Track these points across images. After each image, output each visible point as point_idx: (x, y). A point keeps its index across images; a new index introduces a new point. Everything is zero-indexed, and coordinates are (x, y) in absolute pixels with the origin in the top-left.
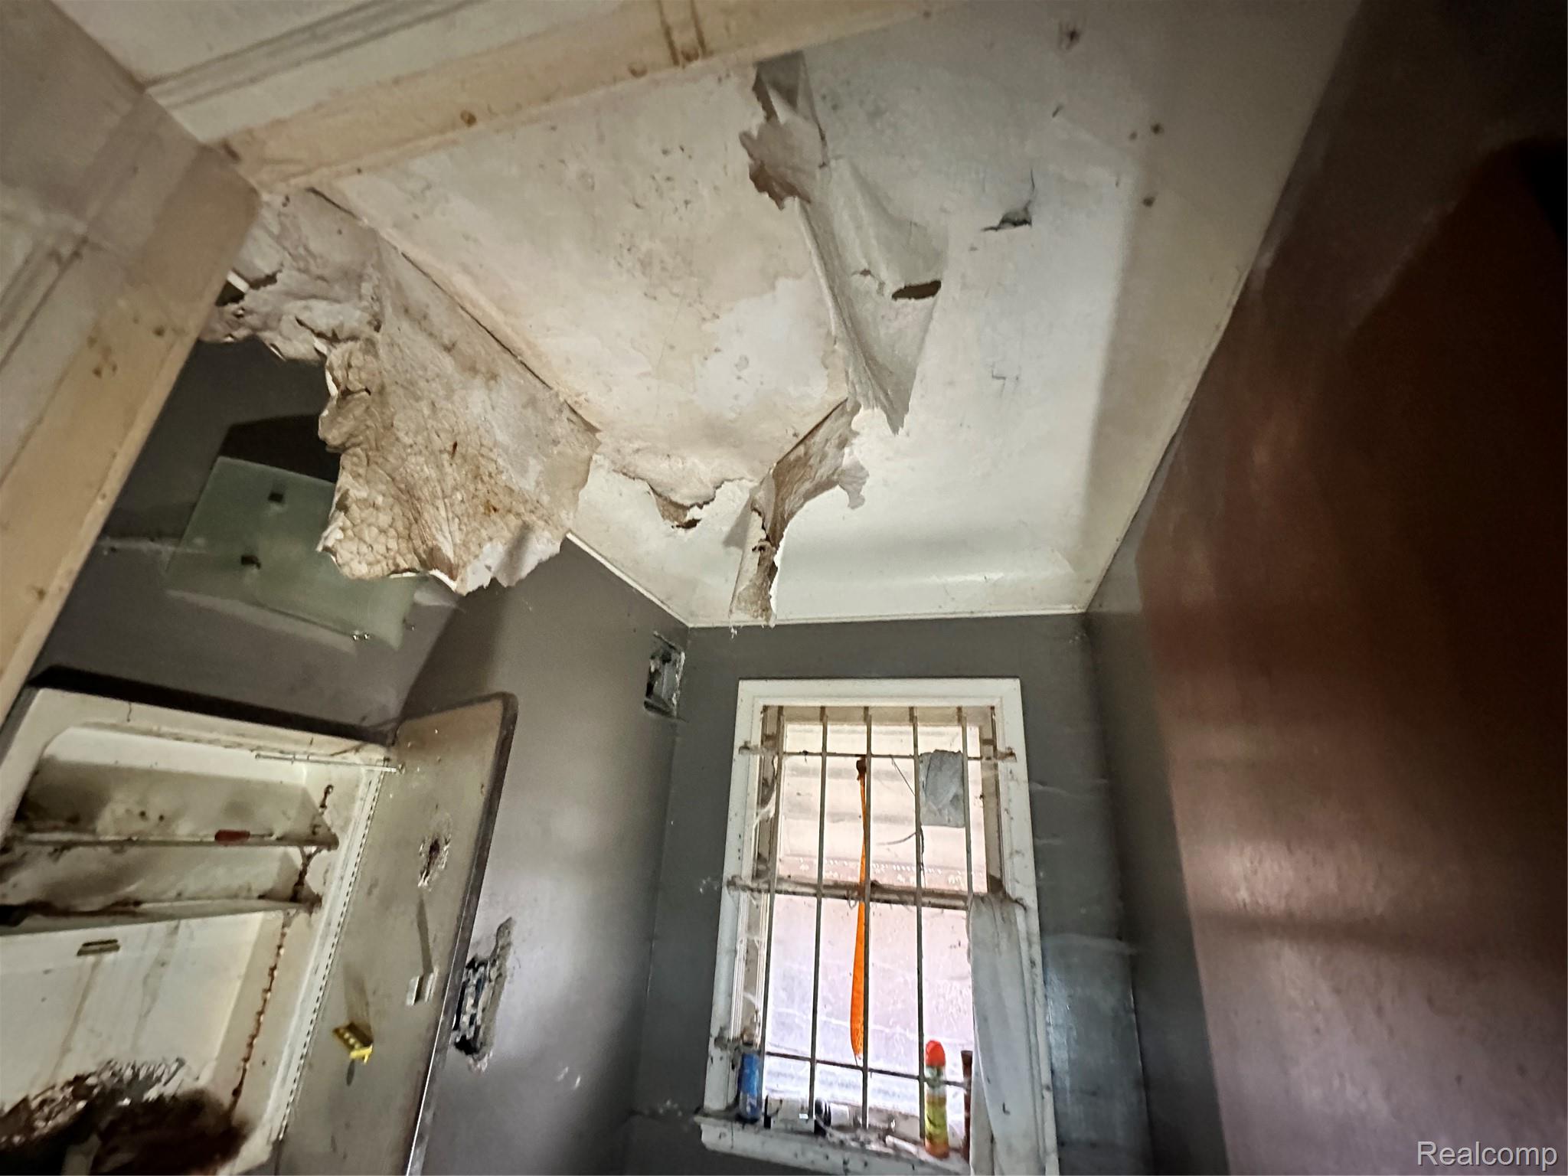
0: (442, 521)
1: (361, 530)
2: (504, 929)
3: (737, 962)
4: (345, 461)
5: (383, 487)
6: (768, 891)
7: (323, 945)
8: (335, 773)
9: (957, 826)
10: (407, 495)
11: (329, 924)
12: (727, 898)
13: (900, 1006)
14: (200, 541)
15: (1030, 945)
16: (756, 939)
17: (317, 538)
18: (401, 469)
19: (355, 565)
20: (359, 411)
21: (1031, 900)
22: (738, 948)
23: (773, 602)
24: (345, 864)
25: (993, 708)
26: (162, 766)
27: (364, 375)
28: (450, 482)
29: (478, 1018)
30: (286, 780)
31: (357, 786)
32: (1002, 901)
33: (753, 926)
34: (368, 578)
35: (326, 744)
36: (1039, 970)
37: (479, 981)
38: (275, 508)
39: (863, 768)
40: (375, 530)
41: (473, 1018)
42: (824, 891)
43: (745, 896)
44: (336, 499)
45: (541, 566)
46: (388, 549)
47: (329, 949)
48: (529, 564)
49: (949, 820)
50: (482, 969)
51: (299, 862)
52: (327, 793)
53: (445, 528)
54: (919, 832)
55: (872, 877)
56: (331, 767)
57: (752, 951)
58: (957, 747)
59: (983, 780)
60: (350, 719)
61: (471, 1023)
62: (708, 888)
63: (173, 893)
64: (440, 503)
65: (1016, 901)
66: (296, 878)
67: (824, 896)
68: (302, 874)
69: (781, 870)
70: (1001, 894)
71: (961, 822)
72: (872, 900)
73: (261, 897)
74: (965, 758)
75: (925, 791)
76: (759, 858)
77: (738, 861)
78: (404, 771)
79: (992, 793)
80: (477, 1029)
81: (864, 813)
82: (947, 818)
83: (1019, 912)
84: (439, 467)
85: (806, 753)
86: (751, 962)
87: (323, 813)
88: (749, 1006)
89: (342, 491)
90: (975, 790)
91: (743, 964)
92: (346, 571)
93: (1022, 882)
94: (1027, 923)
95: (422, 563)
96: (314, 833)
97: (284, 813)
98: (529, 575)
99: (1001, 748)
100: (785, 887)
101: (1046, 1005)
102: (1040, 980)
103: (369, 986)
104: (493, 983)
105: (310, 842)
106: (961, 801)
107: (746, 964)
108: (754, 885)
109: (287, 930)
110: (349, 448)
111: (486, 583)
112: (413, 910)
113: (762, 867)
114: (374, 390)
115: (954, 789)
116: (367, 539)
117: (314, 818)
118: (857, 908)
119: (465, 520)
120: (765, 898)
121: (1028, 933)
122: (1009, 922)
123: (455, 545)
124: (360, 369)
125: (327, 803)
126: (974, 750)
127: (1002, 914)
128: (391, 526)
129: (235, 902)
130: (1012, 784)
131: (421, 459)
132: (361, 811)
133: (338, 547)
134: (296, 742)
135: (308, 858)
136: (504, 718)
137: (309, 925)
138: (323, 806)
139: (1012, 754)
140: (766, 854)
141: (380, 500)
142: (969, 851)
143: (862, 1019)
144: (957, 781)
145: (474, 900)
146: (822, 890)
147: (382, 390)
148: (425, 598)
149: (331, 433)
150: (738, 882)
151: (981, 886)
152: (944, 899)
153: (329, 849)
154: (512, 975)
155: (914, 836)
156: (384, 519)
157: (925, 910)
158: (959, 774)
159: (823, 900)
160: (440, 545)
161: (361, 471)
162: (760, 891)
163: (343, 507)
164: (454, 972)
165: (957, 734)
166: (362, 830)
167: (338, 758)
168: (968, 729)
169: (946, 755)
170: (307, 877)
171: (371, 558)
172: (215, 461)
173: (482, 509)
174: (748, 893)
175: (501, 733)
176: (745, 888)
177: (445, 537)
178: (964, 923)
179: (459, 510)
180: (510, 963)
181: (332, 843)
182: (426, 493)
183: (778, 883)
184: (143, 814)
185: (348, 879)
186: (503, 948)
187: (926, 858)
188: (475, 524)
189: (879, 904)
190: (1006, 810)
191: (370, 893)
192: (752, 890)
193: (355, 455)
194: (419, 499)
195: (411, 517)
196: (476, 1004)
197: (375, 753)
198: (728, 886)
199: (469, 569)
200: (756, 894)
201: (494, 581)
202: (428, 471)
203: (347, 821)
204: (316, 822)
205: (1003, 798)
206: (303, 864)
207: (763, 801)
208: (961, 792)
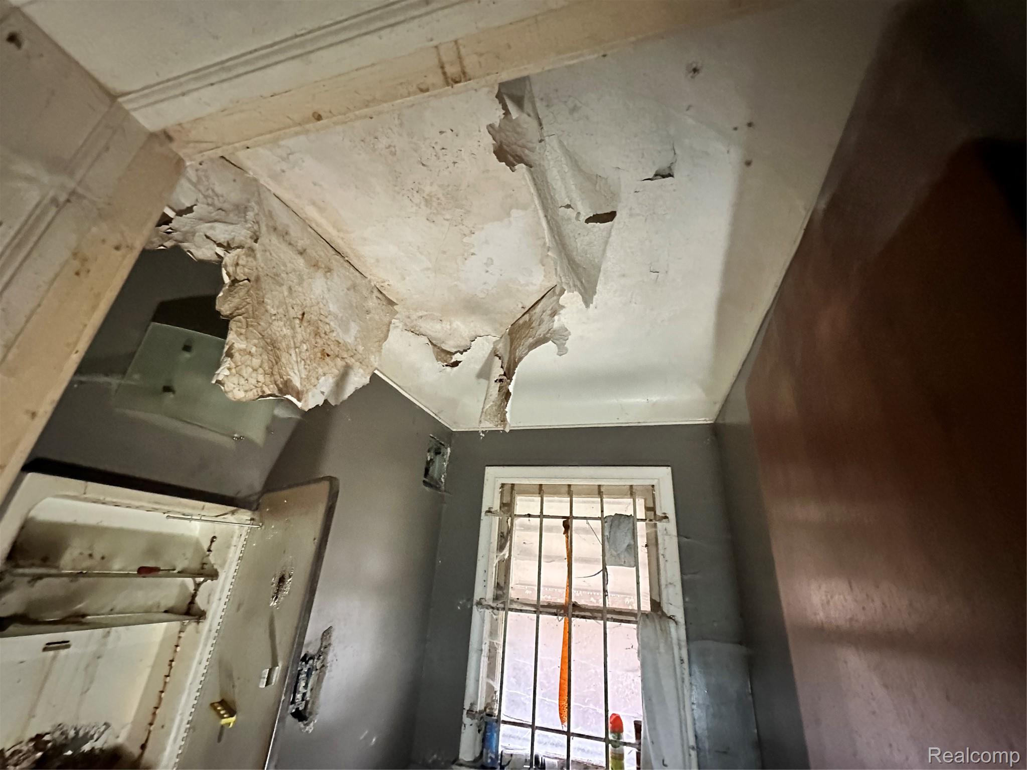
0: (293, 362)
1: (241, 369)
2: (327, 633)
3: (483, 658)
4: (233, 325)
5: (256, 341)
6: (504, 609)
7: (205, 645)
8: (218, 529)
9: (630, 566)
10: (271, 346)
11: (210, 631)
12: (476, 613)
13: (592, 689)
14: (136, 376)
15: (680, 649)
16: (495, 641)
17: (212, 374)
18: (268, 330)
19: (236, 391)
20: (242, 293)
21: (680, 617)
22: (483, 648)
23: (508, 415)
24: (222, 591)
25: (653, 486)
26: (106, 524)
27: (246, 270)
28: (299, 337)
29: (308, 695)
30: (187, 533)
31: (232, 537)
32: (660, 617)
33: (493, 633)
34: (244, 400)
35: (213, 508)
36: (686, 665)
37: (309, 669)
38: (187, 355)
39: (567, 526)
40: (250, 370)
41: (304, 694)
42: (541, 609)
43: (488, 612)
44: (225, 350)
45: (358, 392)
46: (258, 382)
47: (209, 648)
48: (349, 390)
49: (625, 562)
50: (311, 662)
51: (192, 588)
52: (212, 541)
53: (296, 367)
54: (604, 569)
55: (573, 600)
56: (216, 524)
57: (492, 650)
58: (630, 512)
59: (647, 534)
60: (229, 492)
61: (303, 700)
62: (464, 607)
63: (108, 609)
64: (292, 352)
65: (669, 618)
66: (189, 600)
67: (541, 612)
68: (194, 596)
69: (513, 594)
70: (659, 613)
71: (633, 563)
72: (573, 616)
73: (166, 612)
74: (635, 520)
75: (608, 542)
76: (498, 586)
77: (484, 589)
78: (263, 527)
79: (653, 543)
80: (307, 703)
81: (568, 556)
82: (623, 560)
83: (672, 625)
84: (293, 328)
85: (529, 516)
86: (492, 658)
87: (209, 555)
88: (490, 688)
89: (230, 344)
90: (642, 541)
91: (486, 659)
92: (230, 396)
93: (674, 605)
94: (678, 632)
95: (280, 390)
96: (203, 568)
97: (184, 554)
98: (349, 397)
99: (659, 513)
100: (515, 606)
101: (691, 690)
102: (686, 672)
103: (235, 674)
104: (318, 671)
105: (200, 575)
106: (632, 548)
107: (489, 658)
108: (494, 605)
109: (182, 635)
110: (235, 316)
111: (321, 403)
112: (265, 622)
113: (500, 592)
114: (252, 279)
115: (628, 540)
116: (245, 375)
117: (203, 559)
118: (563, 620)
119: (308, 362)
120: (502, 613)
121: (679, 640)
122: (666, 632)
123: (301, 378)
124: (244, 266)
125: (212, 549)
126: (641, 514)
127: (661, 627)
128: (260, 367)
129: (148, 615)
130: (667, 538)
131: (281, 323)
132: (234, 554)
133: (225, 379)
134: (194, 508)
135: (198, 585)
136: (330, 492)
137: (197, 632)
138: (209, 550)
139: (666, 517)
140: (502, 584)
141: (254, 350)
142: (638, 583)
143: (566, 698)
144: (630, 536)
145: (307, 615)
146: (540, 608)
147: (258, 279)
148: (281, 412)
149: (224, 307)
150: (484, 603)
151: (646, 607)
152: (622, 616)
153: (212, 580)
154: (331, 666)
155: (601, 573)
156: (256, 362)
157: (609, 623)
158: (631, 531)
159: (541, 616)
160: (292, 378)
161: (243, 331)
162: (498, 609)
163: (230, 355)
164: (293, 665)
165: (630, 504)
166: (234, 567)
167: (219, 519)
168: (637, 500)
169: (623, 517)
170: (197, 599)
171: (247, 388)
172: (148, 326)
173: (319, 355)
174: (491, 610)
175: (328, 504)
176: (489, 607)
177: (295, 373)
178: (635, 632)
179: (305, 355)
180: (330, 657)
181: (213, 575)
182: (283, 345)
183: (511, 604)
184: (91, 555)
185: (225, 600)
186: (325, 647)
187: (609, 588)
188: (315, 365)
189: (578, 619)
190: (663, 555)
191: (238, 609)
192: (493, 608)
193: (239, 321)
194: (279, 349)
195: (274, 361)
196: (306, 687)
197: (245, 515)
198: (477, 606)
199: (310, 394)
200: (495, 611)
201: (326, 401)
202: (286, 331)
203: (224, 562)
204: (205, 561)
205: (660, 547)
206: (195, 590)
207: (501, 548)
208: (632, 543)
